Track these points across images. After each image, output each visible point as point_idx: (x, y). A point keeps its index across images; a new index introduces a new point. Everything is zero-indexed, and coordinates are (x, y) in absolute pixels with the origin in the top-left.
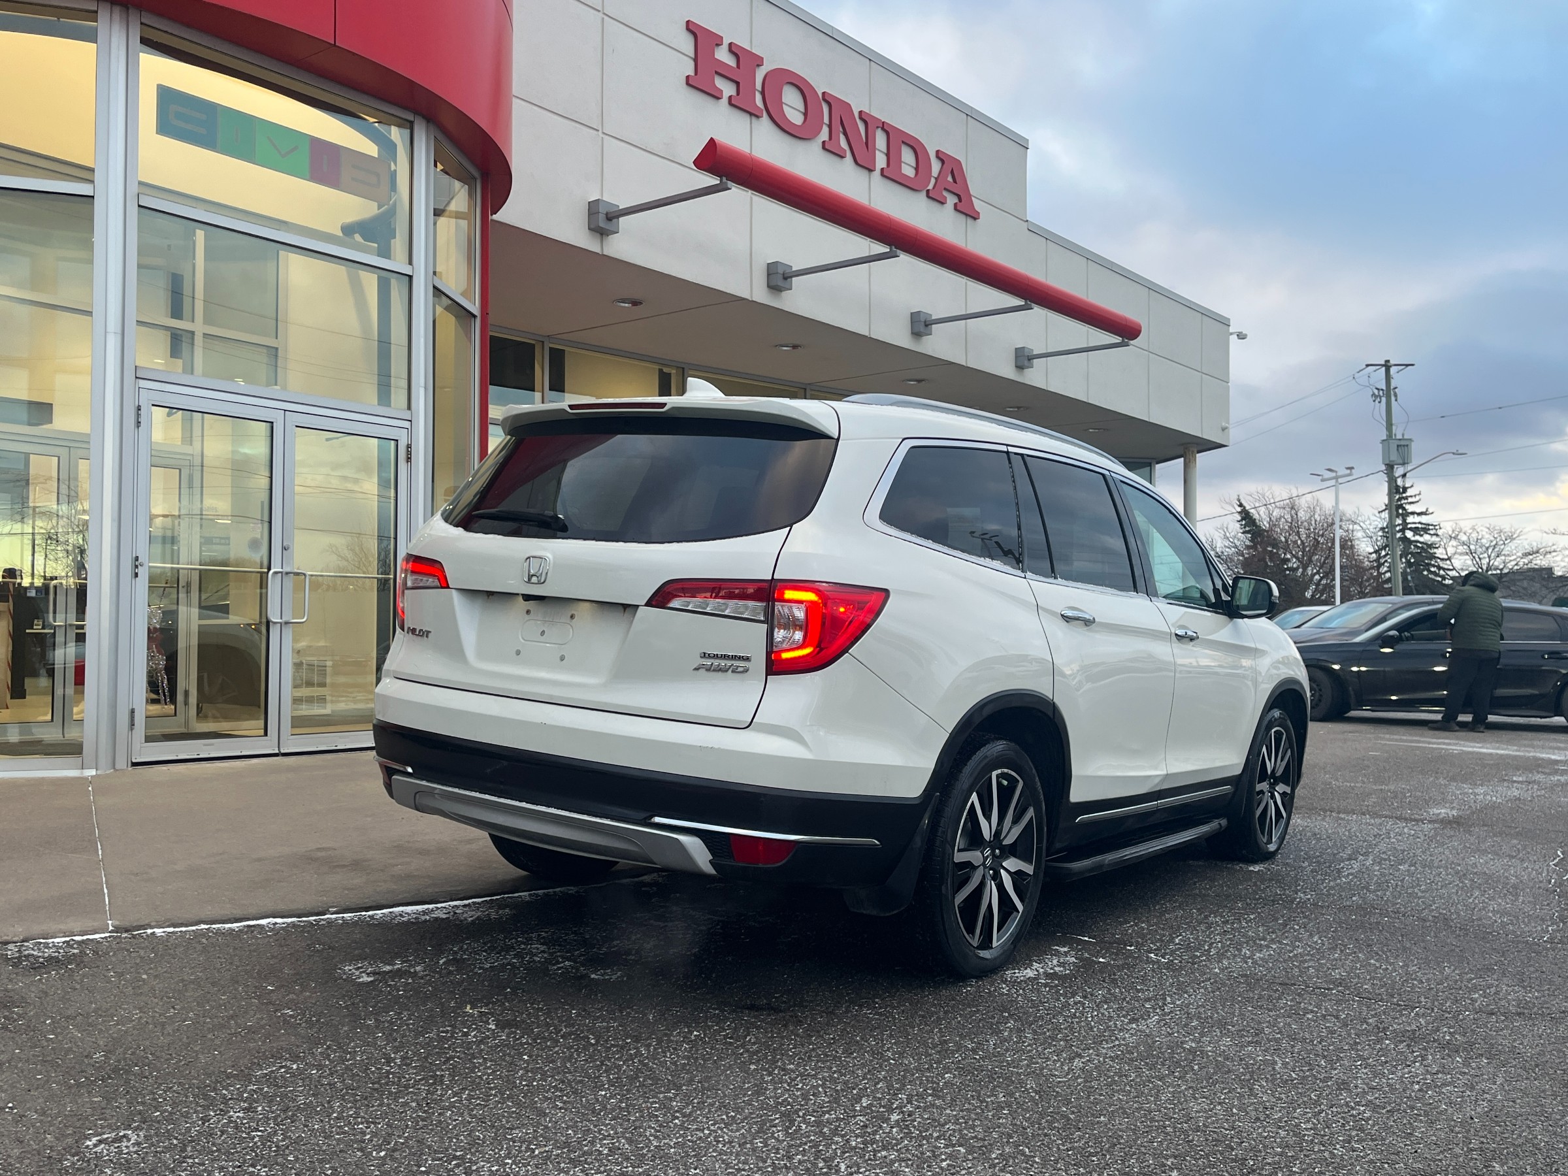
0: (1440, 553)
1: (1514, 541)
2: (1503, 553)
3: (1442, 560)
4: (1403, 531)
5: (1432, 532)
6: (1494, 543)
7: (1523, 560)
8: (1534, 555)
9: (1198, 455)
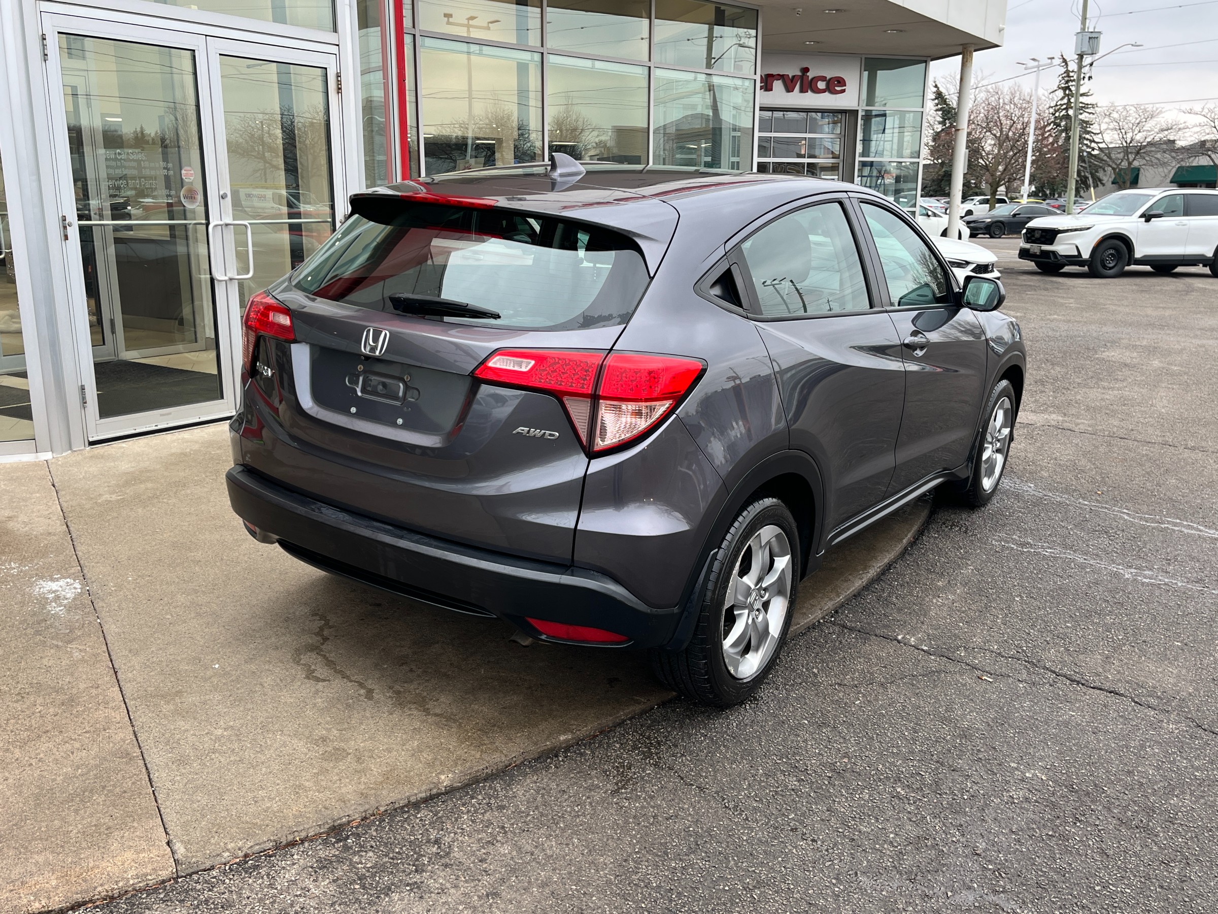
0: (1095, 128)
1: (1155, 119)
2: (1144, 128)
3: (1095, 134)
4: (1066, 109)
5: (1087, 110)
6: (1137, 121)
7: (1159, 135)
8: (1169, 131)
9: (975, 54)
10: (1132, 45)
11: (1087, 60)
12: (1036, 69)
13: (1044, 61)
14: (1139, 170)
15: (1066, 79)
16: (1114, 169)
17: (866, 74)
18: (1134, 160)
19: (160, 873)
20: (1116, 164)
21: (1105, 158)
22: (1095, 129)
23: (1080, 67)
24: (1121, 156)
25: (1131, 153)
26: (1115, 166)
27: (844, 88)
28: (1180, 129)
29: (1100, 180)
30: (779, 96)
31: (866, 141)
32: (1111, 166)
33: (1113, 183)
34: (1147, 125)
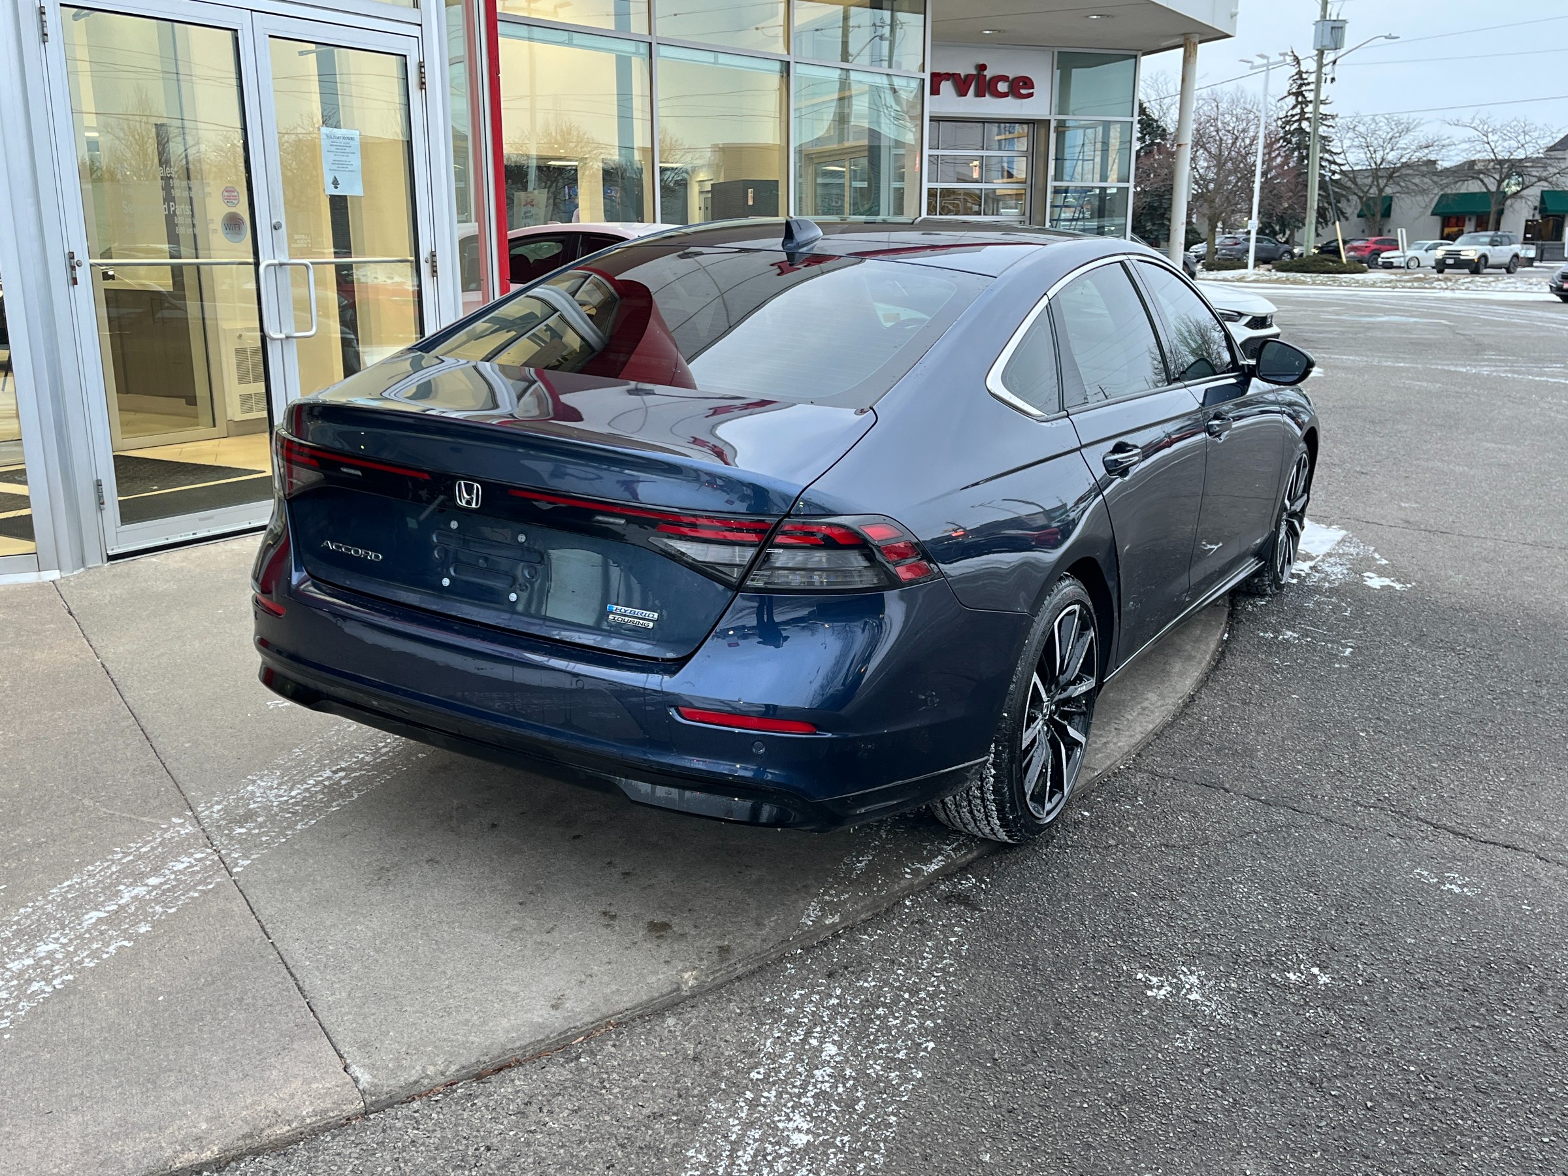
0: (1335, 147)
1: (1412, 134)
2: (1398, 146)
3: (1336, 154)
4: (1299, 121)
5: (1325, 122)
6: (1389, 136)
7: (1417, 154)
8: (1431, 148)
9: (1199, 46)
10: (1386, 37)
11: (1329, 57)
12: (1265, 68)
13: (1276, 58)
14: (1391, 198)
15: (1299, 82)
16: (1361, 198)
17: (1057, 73)
18: (1386, 185)
19: (345, 1107)
20: (1363, 192)
21: (1349, 184)
22: (1337, 147)
23: (1320, 66)
24: (1369, 180)
25: (1382, 177)
26: (1361, 194)
27: (1031, 91)
28: (1443, 146)
29: (1343, 213)
30: (949, 102)
31: (1059, 159)
32: (1355, 194)
33: (1359, 216)
34: (1401, 142)
